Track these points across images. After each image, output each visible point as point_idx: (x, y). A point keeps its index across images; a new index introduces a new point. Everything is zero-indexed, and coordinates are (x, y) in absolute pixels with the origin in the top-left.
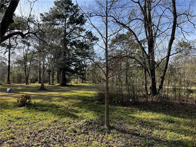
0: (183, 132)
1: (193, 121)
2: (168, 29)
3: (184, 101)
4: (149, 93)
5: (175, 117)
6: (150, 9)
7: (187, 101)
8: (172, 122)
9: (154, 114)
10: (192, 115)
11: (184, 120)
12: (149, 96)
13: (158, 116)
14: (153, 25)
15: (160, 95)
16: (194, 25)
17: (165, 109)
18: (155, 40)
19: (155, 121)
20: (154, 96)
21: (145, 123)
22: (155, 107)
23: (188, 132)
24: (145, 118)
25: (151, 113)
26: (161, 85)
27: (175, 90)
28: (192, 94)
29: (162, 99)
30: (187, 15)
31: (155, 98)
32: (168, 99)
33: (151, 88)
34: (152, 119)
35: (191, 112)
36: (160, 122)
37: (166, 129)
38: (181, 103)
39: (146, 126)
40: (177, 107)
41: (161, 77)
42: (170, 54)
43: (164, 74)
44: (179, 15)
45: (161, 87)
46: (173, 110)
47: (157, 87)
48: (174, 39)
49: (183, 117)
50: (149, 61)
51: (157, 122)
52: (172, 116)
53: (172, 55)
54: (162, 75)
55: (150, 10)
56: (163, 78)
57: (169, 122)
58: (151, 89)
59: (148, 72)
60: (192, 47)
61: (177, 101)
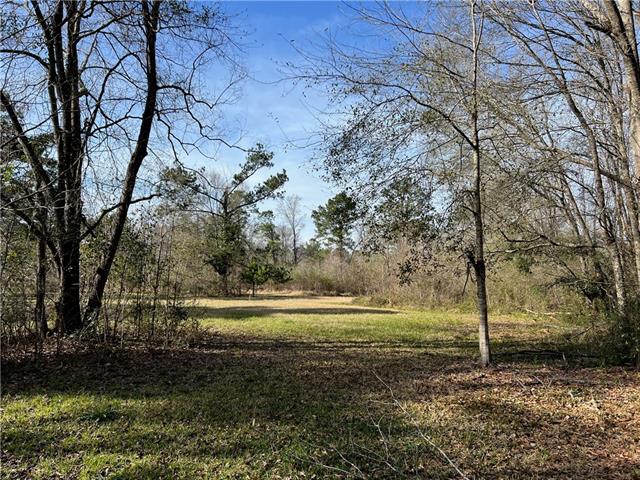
0: (137, 445)
1: (174, 402)
2: (126, 117)
3: (160, 342)
4: (50, 324)
5: (125, 397)
6: (76, 35)
7: (170, 342)
8: (110, 417)
9: (55, 399)
10: (174, 384)
11: (148, 404)
12: (51, 334)
13: (65, 404)
14: (86, 93)
15: (90, 328)
16: (201, 127)
17: (100, 377)
18: (85, 142)
19: (50, 427)
20: (69, 334)
21: (9, 440)
22: (65, 372)
23: (153, 440)
24: (12, 422)
25: (44, 398)
26: (95, 297)
27: (138, 311)
28: (183, 322)
29: (96, 342)
30: (186, 94)
31: (69, 343)
32: (115, 340)
33: (58, 307)
34: (42, 421)
35: (174, 376)
36: (69, 427)
37: (85, 447)
38: (151, 350)
39: (11, 451)
40: (138, 364)
41: (99, 271)
42: (130, 198)
43: (110, 262)
44: (164, 87)
45: (95, 303)
46: (124, 377)
47: (84, 302)
48: (146, 154)
49: (148, 396)
50: (60, 213)
51: (58, 426)
52: (117, 396)
53: (137, 201)
54: (100, 264)
55: (74, 39)
56: (104, 273)
57: (102, 420)
58: (58, 311)
59: (54, 251)
60: (201, 188)
61: (142, 347)
